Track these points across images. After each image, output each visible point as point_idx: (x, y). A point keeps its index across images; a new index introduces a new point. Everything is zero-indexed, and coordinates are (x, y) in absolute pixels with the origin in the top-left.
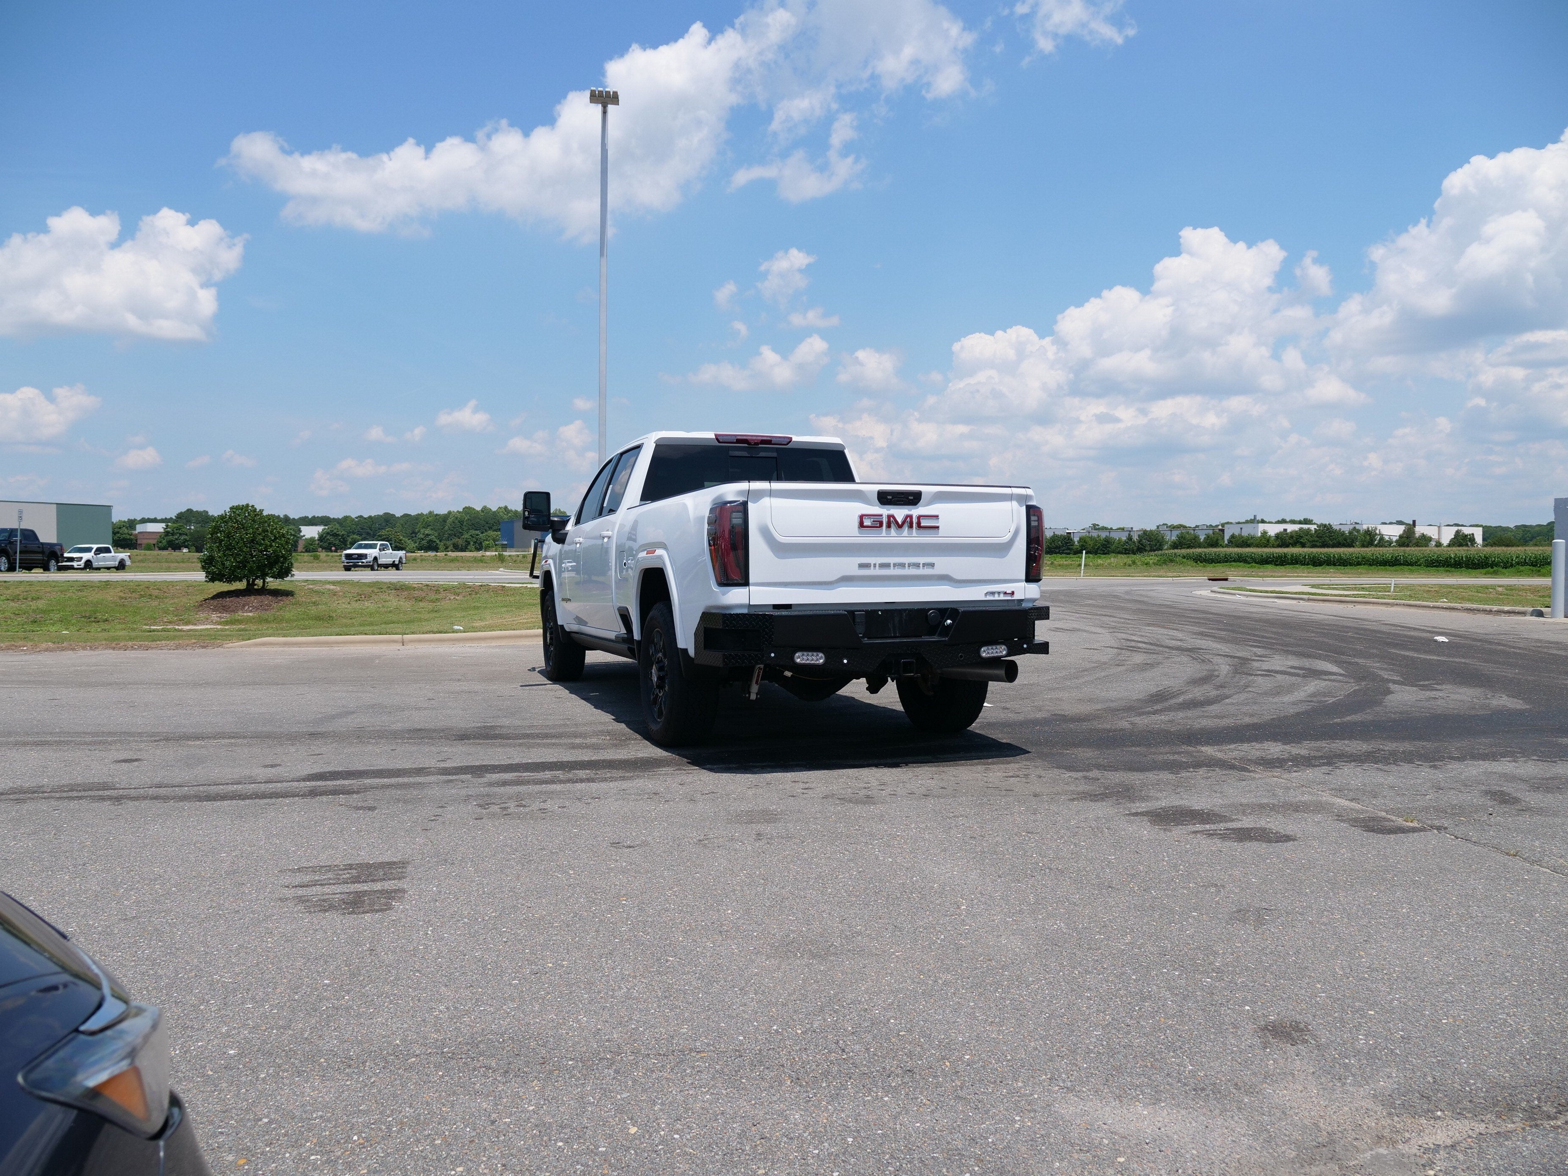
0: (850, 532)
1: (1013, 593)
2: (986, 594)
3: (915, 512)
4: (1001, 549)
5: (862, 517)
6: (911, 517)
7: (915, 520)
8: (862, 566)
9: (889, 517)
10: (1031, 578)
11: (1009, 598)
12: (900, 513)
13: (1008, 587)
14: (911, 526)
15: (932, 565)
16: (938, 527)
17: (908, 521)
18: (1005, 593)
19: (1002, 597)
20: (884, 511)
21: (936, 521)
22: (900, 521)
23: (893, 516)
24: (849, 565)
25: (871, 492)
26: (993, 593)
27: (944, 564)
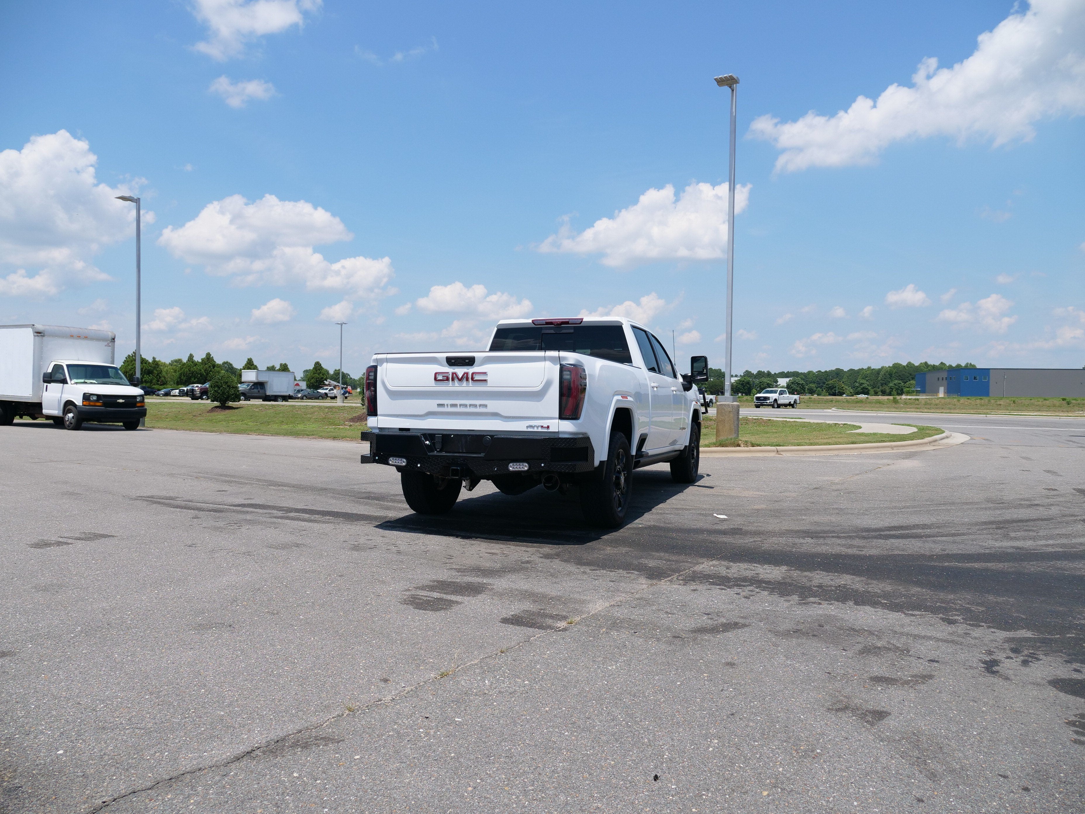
0: (430, 384)
1: (548, 427)
2: (527, 427)
3: (470, 370)
4: (538, 395)
5: (436, 374)
6: (467, 373)
7: (470, 376)
8: (439, 405)
9: (453, 374)
10: (563, 417)
11: (546, 430)
12: (460, 371)
13: (545, 423)
14: (467, 380)
15: (485, 406)
16: (485, 380)
17: (466, 377)
18: (542, 427)
19: (540, 430)
20: (450, 370)
21: (485, 376)
22: (460, 376)
23: (455, 373)
24: (431, 405)
25: (442, 358)
26: (531, 426)
27: (493, 405)
